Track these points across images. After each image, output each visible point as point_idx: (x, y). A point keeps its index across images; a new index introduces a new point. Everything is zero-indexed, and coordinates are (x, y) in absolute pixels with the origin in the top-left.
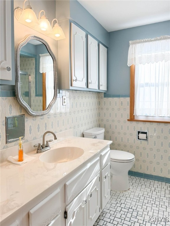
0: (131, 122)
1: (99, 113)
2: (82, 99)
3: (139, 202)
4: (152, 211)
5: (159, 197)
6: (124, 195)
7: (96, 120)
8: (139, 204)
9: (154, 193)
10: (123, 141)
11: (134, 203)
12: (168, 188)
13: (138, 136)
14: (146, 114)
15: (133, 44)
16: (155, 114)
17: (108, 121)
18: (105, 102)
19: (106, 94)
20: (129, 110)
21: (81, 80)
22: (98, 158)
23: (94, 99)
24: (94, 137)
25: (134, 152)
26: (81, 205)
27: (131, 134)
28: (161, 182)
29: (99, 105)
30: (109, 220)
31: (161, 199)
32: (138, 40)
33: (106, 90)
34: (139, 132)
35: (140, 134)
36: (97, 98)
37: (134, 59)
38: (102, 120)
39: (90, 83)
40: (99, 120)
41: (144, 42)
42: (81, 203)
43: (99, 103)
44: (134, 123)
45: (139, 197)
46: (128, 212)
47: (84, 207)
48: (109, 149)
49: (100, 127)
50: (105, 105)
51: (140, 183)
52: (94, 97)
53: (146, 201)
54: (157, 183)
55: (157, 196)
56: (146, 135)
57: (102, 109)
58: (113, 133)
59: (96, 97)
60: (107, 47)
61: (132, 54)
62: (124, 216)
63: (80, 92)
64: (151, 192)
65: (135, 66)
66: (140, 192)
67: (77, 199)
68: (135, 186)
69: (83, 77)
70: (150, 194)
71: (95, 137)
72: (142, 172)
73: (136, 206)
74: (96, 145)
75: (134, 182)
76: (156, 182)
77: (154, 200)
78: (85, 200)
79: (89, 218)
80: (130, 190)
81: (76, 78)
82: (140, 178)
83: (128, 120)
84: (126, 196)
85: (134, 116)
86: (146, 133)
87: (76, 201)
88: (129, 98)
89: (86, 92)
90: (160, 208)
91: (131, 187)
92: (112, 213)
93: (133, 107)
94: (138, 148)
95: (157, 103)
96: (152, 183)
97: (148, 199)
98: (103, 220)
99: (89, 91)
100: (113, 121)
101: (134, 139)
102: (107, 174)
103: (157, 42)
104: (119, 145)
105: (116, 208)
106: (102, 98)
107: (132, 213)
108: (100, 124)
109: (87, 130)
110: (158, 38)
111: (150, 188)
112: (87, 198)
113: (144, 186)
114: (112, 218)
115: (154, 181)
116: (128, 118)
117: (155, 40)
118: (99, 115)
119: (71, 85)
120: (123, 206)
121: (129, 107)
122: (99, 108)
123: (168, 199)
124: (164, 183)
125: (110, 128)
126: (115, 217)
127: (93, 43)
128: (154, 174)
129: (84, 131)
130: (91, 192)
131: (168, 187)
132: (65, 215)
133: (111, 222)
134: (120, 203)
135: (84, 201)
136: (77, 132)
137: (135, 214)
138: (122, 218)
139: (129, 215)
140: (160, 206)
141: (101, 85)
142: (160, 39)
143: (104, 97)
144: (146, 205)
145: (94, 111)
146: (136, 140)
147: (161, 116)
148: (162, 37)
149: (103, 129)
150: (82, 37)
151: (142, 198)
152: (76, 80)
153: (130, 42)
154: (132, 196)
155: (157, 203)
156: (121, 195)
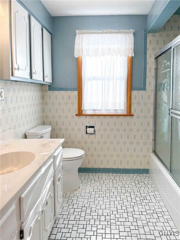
0: (79, 117)
1: (43, 109)
2: (23, 92)
3: (91, 198)
4: (104, 203)
5: (108, 188)
6: (75, 195)
7: (40, 117)
8: (91, 200)
9: (104, 186)
10: (71, 137)
11: (86, 201)
12: (115, 179)
13: (86, 131)
14: (93, 108)
15: (80, 33)
16: (102, 108)
17: (53, 117)
18: (50, 96)
19: (51, 87)
20: (77, 104)
21: (24, 69)
22: (52, 160)
23: (37, 92)
24: (40, 137)
25: (83, 147)
26: (37, 217)
27: (79, 130)
28: (108, 174)
29: (43, 99)
30: (63, 226)
31: (110, 190)
32: (85, 30)
33: (52, 82)
34: (87, 127)
35: (88, 128)
36: (40, 92)
37: (81, 50)
38: (47, 117)
39: (34, 73)
40: (43, 117)
41: (91, 33)
42: (37, 216)
43: (43, 97)
44: (82, 118)
45: (90, 193)
46: (82, 211)
47: (40, 219)
48: (62, 148)
49: (44, 125)
50: (50, 99)
51: (89, 178)
52: (37, 90)
53: (97, 196)
54: (104, 176)
55: (106, 188)
56: (93, 128)
57: (46, 104)
58: (60, 130)
59: (40, 90)
60: (51, 34)
61: (79, 44)
62: (78, 217)
63: (21, 83)
64: (101, 185)
65: (81, 58)
66: (90, 188)
67: (34, 211)
68: (84, 183)
69: (26, 65)
70: (100, 188)
71: (42, 137)
72: (90, 167)
73: (89, 203)
74: (47, 145)
75: (83, 178)
76: (104, 174)
77: (105, 193)
78: (40, 210)
79: (45, 230)
80: (80, 188)
81: (18, 66)
82: (88, 174)
83: (76, 115)
84: (78, 195)
85: (82, 110)
86: (93, 127)
87: (32, 215)
88: (77, 92)
89: (28, 83)
90: (111, 199)
91: (81, 185)
92: (65, 217)
93: (81, 102)
94: (86, 143)
95: (104, 97)
96: (100, 176)
97: (99, 193)
98: (56, 228)
99: (32, 83)
100: (60, 117)
101: (83, 134)
102: (60, 176)
103: (104, 35)
104: (73, 142)
105: (68, 210)
106: (46, 91)
107: (85, 211)
108: (44, 122)
109: (29, 130)
110: (105, 31)
111: (99, 181)
112: (43, 207)
113: (93, 181)
114: (66, 222)
115: (101, 174)
116: (76, 112)
117: (102, 33)
118: (43, 110)
119: (12, 75)
120: (75, 206)
121: (77, 101)
122: (43, 103)
123: (116, 188)
124: (111, 174)
125: (57, 125)
126: (69, 220)
127: (36, 27)
128: (102, 166)
129: (26, 131)
130: (47, 200)
131: (115, 177)
132: (21, 235)
133: (66, 227)
134: (72, 204)
135: (40, 212)
136: (17, 133)
137: (88, 211)
138: (77, 220)
139: (83, 214)
140: (111, 197)
141: (46, 76)
142: (107, 33)
143: (49, 90)
144: (98, 199)
145: (37, 106)
146: (84, 135)
147: (107, 109)
148: (108, 30)
149: (50, 127)
150: (24, 16)
151: (93, 193)
152: (18, 69)
153: (77, 31)
154: (83, 194)
155: (107, 195)
156: (72, 195)
